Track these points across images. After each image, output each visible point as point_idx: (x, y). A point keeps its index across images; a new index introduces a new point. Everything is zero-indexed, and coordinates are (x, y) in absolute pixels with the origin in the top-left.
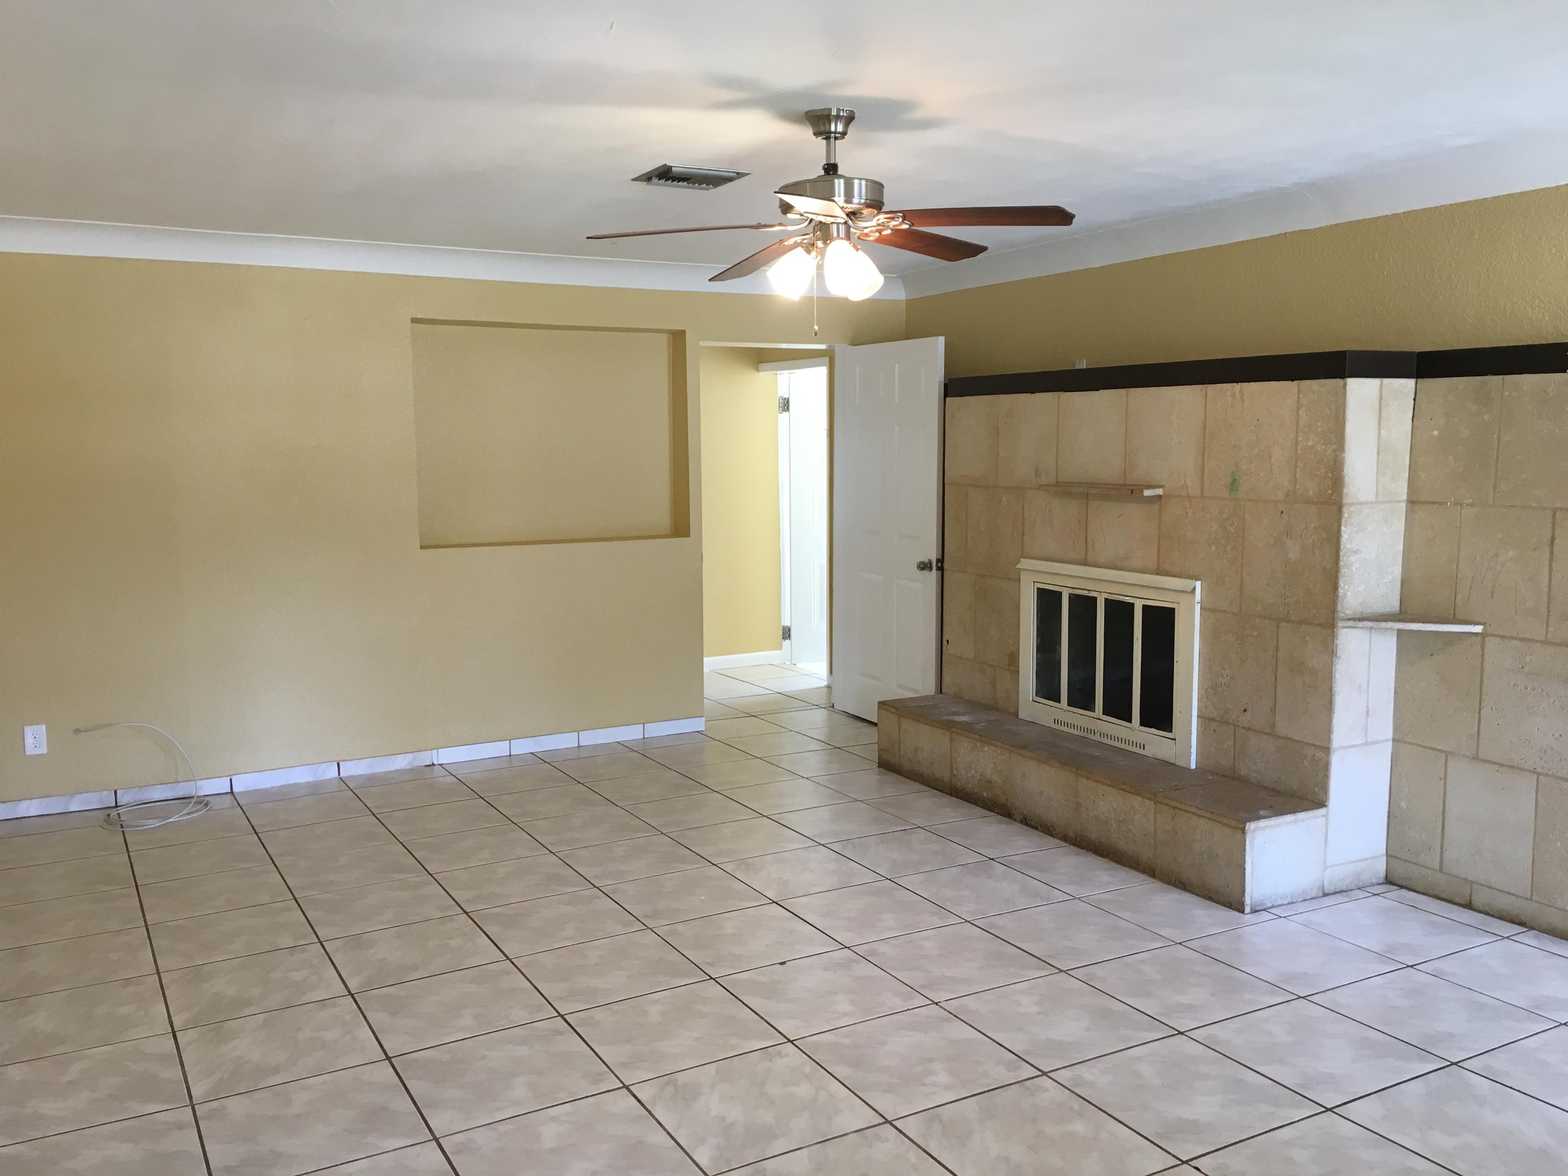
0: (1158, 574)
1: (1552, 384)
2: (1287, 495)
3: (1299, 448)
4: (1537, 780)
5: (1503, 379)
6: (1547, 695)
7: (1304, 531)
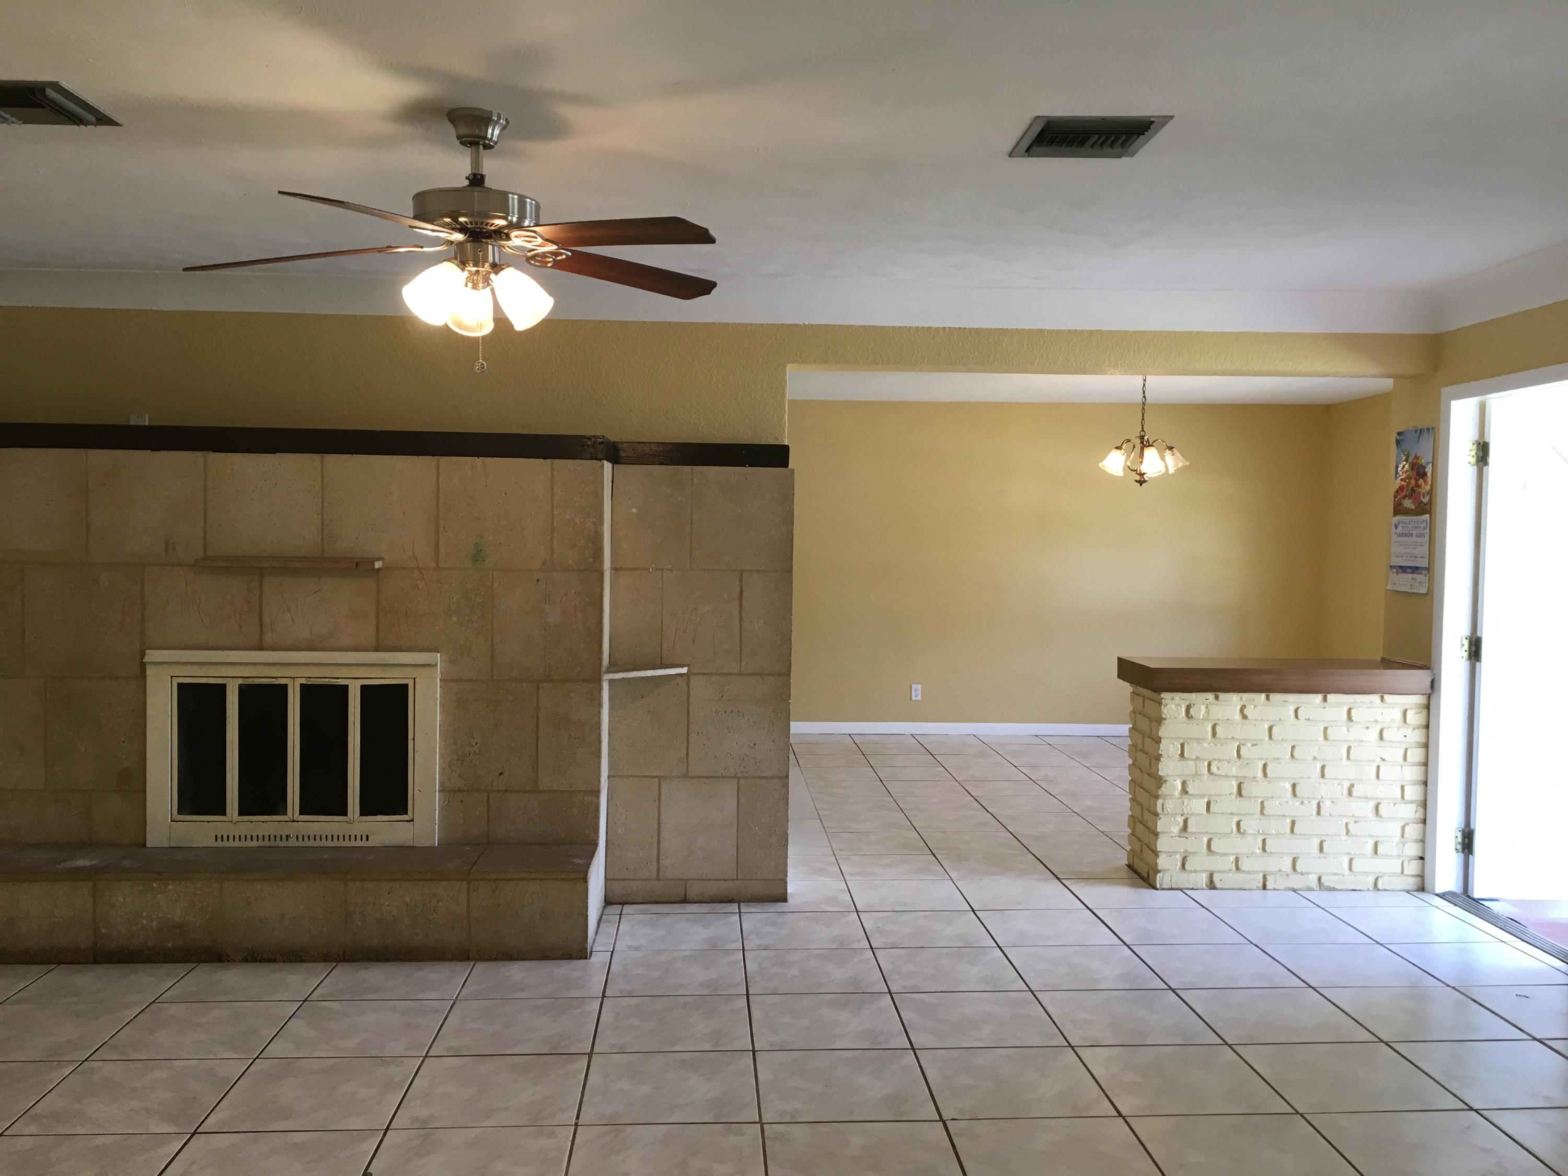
0: (377, 650)
1: (733, 474)
2: (544, 564)
3: (555, 520)
4: (738, 783)
5: (692, 469)
6: (743, 714)
7: (565, 596)
